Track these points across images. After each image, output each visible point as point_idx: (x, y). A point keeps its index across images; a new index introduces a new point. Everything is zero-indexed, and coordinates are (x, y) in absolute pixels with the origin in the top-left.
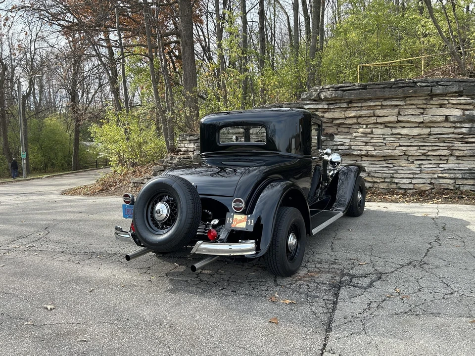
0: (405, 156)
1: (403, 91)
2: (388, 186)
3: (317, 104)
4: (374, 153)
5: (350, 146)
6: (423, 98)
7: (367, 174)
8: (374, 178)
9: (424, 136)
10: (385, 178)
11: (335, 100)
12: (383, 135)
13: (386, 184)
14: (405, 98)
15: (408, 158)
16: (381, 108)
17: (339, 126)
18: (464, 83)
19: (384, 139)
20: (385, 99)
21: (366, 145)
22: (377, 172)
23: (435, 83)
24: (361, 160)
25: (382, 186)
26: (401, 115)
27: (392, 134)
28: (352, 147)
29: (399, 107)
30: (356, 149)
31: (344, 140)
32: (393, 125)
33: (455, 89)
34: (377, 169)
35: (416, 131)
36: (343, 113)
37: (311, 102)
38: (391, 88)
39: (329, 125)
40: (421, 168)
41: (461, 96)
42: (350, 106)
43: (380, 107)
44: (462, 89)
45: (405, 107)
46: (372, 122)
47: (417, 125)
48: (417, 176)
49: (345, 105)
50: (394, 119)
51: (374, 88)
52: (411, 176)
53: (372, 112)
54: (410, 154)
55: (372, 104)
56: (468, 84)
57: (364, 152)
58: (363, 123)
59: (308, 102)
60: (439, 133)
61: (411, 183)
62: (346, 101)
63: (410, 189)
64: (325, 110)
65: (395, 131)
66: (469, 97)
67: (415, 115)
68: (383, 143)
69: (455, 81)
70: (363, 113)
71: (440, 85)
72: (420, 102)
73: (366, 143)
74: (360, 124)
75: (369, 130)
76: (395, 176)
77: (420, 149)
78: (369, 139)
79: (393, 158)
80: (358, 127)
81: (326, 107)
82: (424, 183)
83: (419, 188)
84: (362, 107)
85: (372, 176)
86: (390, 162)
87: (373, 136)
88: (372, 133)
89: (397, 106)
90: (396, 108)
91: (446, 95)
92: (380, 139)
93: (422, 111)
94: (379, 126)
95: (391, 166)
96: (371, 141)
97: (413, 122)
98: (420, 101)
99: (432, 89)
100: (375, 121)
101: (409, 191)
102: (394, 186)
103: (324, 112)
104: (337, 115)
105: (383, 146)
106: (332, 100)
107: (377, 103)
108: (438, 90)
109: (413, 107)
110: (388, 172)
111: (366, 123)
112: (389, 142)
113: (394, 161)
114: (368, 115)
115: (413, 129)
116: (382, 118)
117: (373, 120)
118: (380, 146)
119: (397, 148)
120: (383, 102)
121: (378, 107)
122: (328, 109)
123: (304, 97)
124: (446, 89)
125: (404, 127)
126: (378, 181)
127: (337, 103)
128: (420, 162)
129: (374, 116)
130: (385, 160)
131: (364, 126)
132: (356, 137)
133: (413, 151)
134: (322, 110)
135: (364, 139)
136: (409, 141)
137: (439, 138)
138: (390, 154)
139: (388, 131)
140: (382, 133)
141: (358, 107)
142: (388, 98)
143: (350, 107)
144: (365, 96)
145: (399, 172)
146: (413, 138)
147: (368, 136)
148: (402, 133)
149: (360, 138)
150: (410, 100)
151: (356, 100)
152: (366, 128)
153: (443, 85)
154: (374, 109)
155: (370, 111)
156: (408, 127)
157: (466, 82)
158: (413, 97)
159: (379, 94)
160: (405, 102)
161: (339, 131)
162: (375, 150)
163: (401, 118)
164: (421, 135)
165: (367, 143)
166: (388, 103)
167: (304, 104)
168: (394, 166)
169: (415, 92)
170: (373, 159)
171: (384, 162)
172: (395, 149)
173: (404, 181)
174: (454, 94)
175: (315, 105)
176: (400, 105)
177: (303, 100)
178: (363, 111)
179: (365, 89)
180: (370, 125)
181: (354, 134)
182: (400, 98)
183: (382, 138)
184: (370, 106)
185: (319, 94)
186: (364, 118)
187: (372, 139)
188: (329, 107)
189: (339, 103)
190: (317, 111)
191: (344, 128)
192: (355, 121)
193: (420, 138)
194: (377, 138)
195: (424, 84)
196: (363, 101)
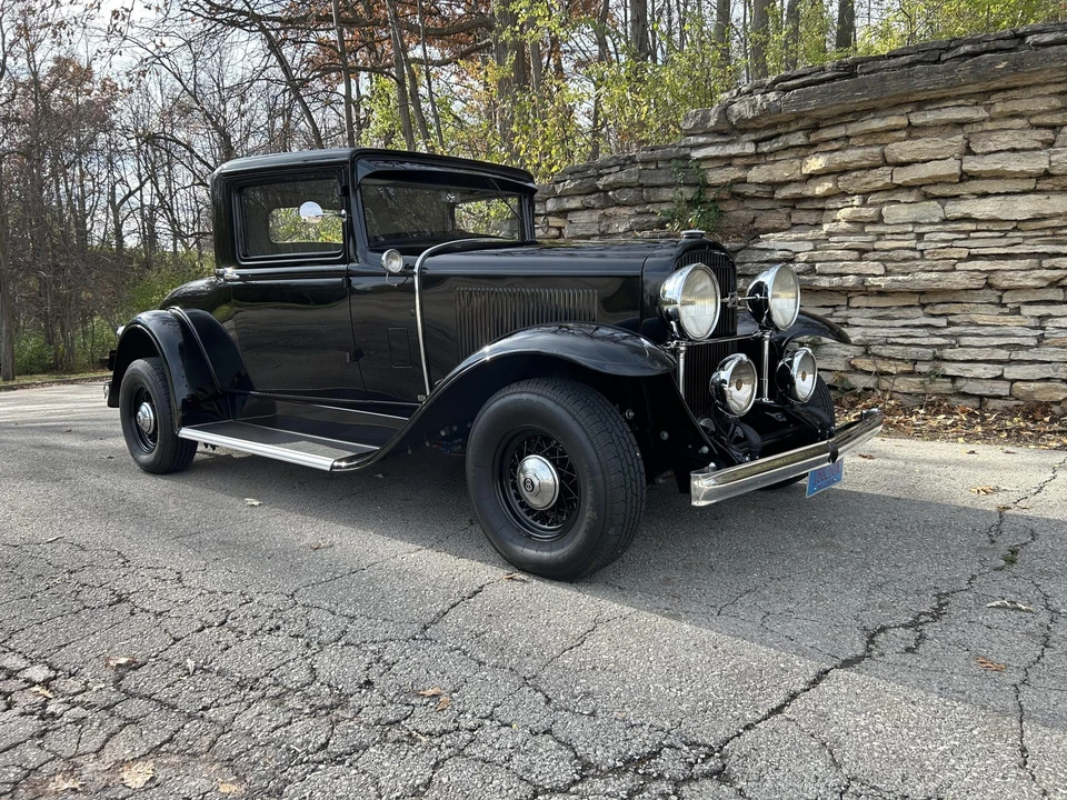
0: (989, 292)
1: (975, 65)
2: (924, 388)
3: (728, 143)
4: (883, 282)
5: (811, 262)
6: (1052, 89)
7: (863, 349)
8: (879, 362)
9: (1055, 222)
10: (915, 362)
11: (774, 126)
12: (915, 223)
13: (917, 380)
14: (988, 93)
15: (1001, 297)
16: (909, 137)
17: (794, 208)
19: (920, 237)
20: (921, 105)
21: (860, 260)
22: (892, 344)
24: (849, 307)
25: (903, 385)
26: (975, 154)
27: (945, 221)
28: (817, 265)
29: (968, 129)
30: (828, 271)
31: (794, 247)
32: (947, 191)
34: (891, 332)
35: (1024, 207)
36: (797, 163)
37: (710, 140)
38: (937, 61)
39: (768, 205)
40: (1043, 328)
42: (813, 138)
43: (903, 134)
45: (989, 126)
46: (880, 184)
47: (1030, 185)
48: (1022, 355)
49: (798, 139)
50: (949, 168)
51: (880, 70)
52: (1003, 354)
53: (877, 150)
54: (1005, 284)
55: (876, 124)
57: (851, 281)
58: (853, 190)
59: (701, 140)
61: (1000, 378)
62: (801, 124)
63: (999, 397)
64: (750, 161)
65: (956, 209)
67: (1023, 150)
68: (914, 249)
70: (851, 156)
72: (1041, 105)
73: (862, 251)
74: (845, 194)
75: (870, 212)
76: (948, 353)
77: (1040, 267)
78: (870, 238)
79: (950, 299)
80: (839, 205)
81: (750, 149)
82: (1048, 379)
83: (1030, 394)
84: (848, 138)
85: (875, 355)
86: (939, 309)
87: (880, 229)
88: (879, 220)
89: (959, 124)
90: (958, 130)
92: (907, 237)
93: (1049, 135)
94: (902, 197)
95: (942, 322)
96: (876, 246)
97: (1015, 176)
98: (1038, 100)
100: (888, 180)
101: (992, 404)
102: (946, 386)
103: (748, 167)
104: (781, 171)
105: (914, 259)
106: (767, 127)
107: (893, 121)
109: (1018, 122)
110: (925, 341)
111: (862, 189)
112: (933, 245)
113: (953, 308)
114: (865, 162)
115: (1014, 198)
116: (909, 168)
117: (880, 177)
118: (905, 260)
119: (960, 266)
120: (912, 116)
121: (898, 135)
122: (758, 155)
125: (985, 195)
126: (892, 370)
127: (779, 135)
128: (1043, 310)
129: (886, 164)
130: (923, 306)
131: (857, 200)
132: (830, 234)
133: (1014, 274)
134: (743, 161)
135: (855, 241)
136: (1004, 241)
138: (934, 286)
139: (933, 210)
140: (910, 218)
141: (836, 139)
142: (929, 101)
143: (814, 145)
144: (847, 98)
145: (965, 341)
146: (1015, 229)
147: (867, 229)
148: (976, 215)
149: (841, 238)
150: (1005, 100)
151: (832, 118)
152: (864, 204)
154: (885, 141)
155: (868, 150)
156: (998, 194)
158: (1016, 88)
159: (896, 87)
160: (988, 108)
161: (794, 220)
162: (888, 272)
163: (972, 165)
164: (1044, 218)
165: (867, 251)
166: (931, 117)
167: (691, 147)
168: (950, 324)
169: (1016, 67)
170: (884, 302)
171: (919, 312)
172: (954, 270)
173: (979, 370)
175: (720, 148)
176: (970, 122)
177: (688, 134)
178: (849, 152)
179: (852, 75)
180: (875, 196)
181: (826, 227)
182: (971, 95)
183: (912, 236)
184: (874, 132)
185: (725, 110)
186: (854, 174)
187: (879, 240)
188: (759, 151)
189: (787, 133)
190: (730, 165)
191: (806, 213)
192: (831, 185)
193: (1041, 229)
194: (895, 237)
195: (1047, 38)
196: (850, 118)
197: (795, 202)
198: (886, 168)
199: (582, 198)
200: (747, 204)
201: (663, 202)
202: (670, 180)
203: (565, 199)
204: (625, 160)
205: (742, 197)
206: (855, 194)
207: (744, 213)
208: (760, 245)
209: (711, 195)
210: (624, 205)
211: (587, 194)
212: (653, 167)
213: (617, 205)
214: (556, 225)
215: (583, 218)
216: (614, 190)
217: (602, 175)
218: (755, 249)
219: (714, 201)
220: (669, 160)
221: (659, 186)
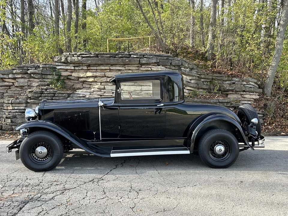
1: (122, 60)
3: (67, 66)
6: (136, 65)
9: (138, 92)
11: (79, 64)
12: (112, 90)
14: (125, 65)
17: (83, 83)
18: (160, 57)
20: (112, 65)
23: (142, 56)
29: (121, 71)
31: (85, 94)
33: (154, 61)
35: (133, 88)
36: (85, 73)
37: (62, 64)
38: (115, 57)
39: (77, 82)
41: (159, 65)
42: (89, 68)
43: (109, 71)
44: (158, 61)
45: (125, 71)
46: (104, 81)
47: (133, 84)
49: (85, 68)
51: (104, 57)
53: (103, 73)
55: (103, 68)
56: (162, 58)
58: (99, 81)
59: (60, 64)
60: (147, 89)
62: (85, 65)
64: (72, 71)
66: (164, 67)
68: (112, 96)
69: (155, 56)
70: (98, 74)
71: (145, 57)
72: (134, 68)
73: (101, 96)
74: (96, 82)
75: (102, 87)
78: (103, 93)
80: (95, 84)
81: (73, 68)
84: (97, 70)
87: (105, 91)
88: (104, 89)
89: (120, 70)
90: (119, 71)
91: (150, 64)
92: (110, 93)
94: (109, 84)
98: (134, 67)
99: (140, 60)
100: (106, 80)
103: (72, 72)
104: (81, 74)
106: (77, 64)
107: (107, 68)
108: (144, 61)
109: (130, 71)
114: (101, 76)
115: (131, 86)
116: (110, 78)
117: (104, 79)
120: (110, 67)
123: (56, 60)
124: (148, 61)
125: (125, 85)
127: (80, 66)
129: (105, 76)
131: (99, 84)
132: (94, 91)
135: (99, 93)
137: (147, 93)
140: (111, 89)
142: (114, 65)
143: (89, 70)
144: (97, 62)
146: (131, 93)
147: (102, 90)
148: (124, 89)
149: (96, 92)
150: (128, 67)
151: (93, 64)
152: (101, 85)
153: (147, 58)
154: (105, 71)
155: (102, 73)
156: (128, 85)
157: (161, 56)
158: (130, 64)
159: (107, 61)
160: (125, 68)
161: (84, 86)
164: (136, 91)
166: (114, 68)
167: (57, 65)
169: (130, 61)
174: (155, 64)
175: (65, 67)
176: (122, 70)
177: (56, 62)
178: (98, 73)
179: (98, 57)
180: (103, 83)
181: (92, 89)
182: (121, 65)
183: (112, 93)
184: (102, 69)
185: (66, 58)
186: (99, 78)
187: (104, 93)
188: (75, 69)
189: (82, 66)
190: (67, 71)
191: (87, 85)
192: (93, 80)
193: (135, 93)
194: (108, 93)
195: (135, 56)
196: (97, 65)
197: (84, 82)
198: (105, 78)
199: (22, 75)
200: (71, 81)
201: (48, 79)
202: (50, 73)
203: (16, 75)
204: (36, 66)
205: (70, 79)
206: (99, 82)
207: (71, 83)
208: (76, 93)
209: (62, 78)
210: (36, 78)
211: (24, 74)
212: (45, 69)
213: (33, 78)
214: (12, 82)
215: (22, 80)
216: (33, 74)
217: (29, 69)
218: (75, 93)
219: (63, 79)
220: (50, 68)
221: (47, 75)
